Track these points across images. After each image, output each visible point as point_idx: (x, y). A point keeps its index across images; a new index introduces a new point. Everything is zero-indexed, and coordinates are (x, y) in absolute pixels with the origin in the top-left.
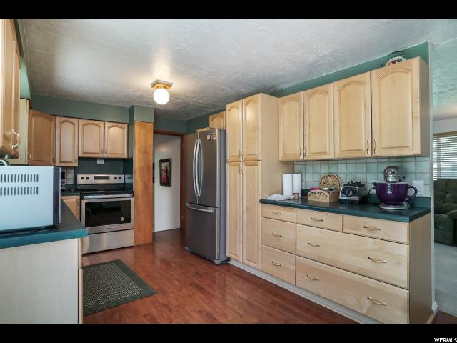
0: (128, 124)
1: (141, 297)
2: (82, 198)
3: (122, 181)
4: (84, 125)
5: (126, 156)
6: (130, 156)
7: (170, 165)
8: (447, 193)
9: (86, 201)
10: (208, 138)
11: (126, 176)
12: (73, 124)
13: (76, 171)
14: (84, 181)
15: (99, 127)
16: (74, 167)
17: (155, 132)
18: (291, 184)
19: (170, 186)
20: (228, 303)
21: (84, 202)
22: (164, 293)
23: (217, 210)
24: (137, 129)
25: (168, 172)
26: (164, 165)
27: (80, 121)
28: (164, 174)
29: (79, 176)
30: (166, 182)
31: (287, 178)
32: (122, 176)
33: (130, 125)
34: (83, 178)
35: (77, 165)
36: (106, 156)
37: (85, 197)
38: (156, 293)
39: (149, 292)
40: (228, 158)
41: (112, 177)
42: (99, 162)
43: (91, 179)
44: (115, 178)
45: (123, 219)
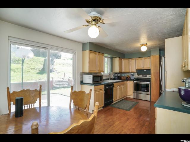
4: (137, 60)
12: (134, 60)
15: (142, 59)
24: (152, 58)
34: (138, 76)
35: (135, 72)
36: (144, 69)
41: (148, 76)
42: (144, 71)
43: (141, 76)
44: (149, 76)
45: (146, 90)
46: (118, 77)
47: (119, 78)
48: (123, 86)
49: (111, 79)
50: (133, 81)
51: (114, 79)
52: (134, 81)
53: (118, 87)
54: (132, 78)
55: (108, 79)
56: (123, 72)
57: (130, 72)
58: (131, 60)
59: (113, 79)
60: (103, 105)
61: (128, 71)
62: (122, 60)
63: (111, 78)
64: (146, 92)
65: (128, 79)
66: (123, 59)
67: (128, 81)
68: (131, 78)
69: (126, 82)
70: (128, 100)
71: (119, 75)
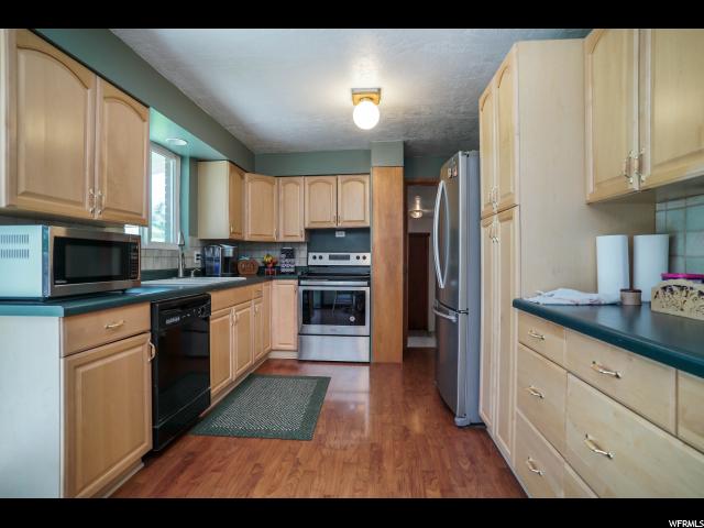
2: (299, 284)
3: (367, 262)
4: (311, 184)
5: (368, 224)
9: (304, 288)
10: (449, 173)
14: (316, 262)
15: (330, 183)
21: (300, 289)
23: (461, 315)
24: (376, 180)
27: (307, 179)
29: (312, 255)
32: (367, 255)
34: (315, 258)
35: (303, 240)
36: (339, 226)
37: (302, 283)
40: (483, 209)
41: (353, 256)
42: (338, 235)
43: (325, 260)
44: (358, 258)
45: (352, 319)
46: (226, 260)
47: (230, 267)
48: (253, 308)
49: (187, 273)
50: (296, 282)
51: (202, 273)
52: (300, 279)
53: (234, 315)
54: (286, 266)
55: (173, 274)
56: (246, 239)
57: (282, 239)
58: (284, 184)
59: (198, 274)
60: (146, 445)
61: (268, 233)
62: (242, 177)
63: (188, 266)
64: (355, 323)
65: (269, 272)
66: (247, 175)
67: (274, 282)
68: (283, 270)
69: (263, 287)
70: (275, 373)
71: (229, 251)
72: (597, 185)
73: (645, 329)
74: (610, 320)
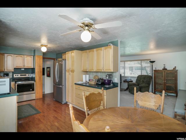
0: (33, 56)
1: (36, 114)
2: (16, 83)
3: (31, 76)
4: (16, 57)
5: (33, 68)
6: (34, 67)
7: (50, 69)
8: (141, 79)
9: (17, 84)
10: (60, 63)
11: (33, 74)
12: (12, 56)
13: (13, 73)
14: (17, 77)
15: (22, 57)
16: (13, 72)
17: (44, 58)
18: (85, 78)
19: (50, 77)
20: (63, 114)
21: (16, 84)
22: (43, 112)
23: (63, 86)
24: (36, 58)
25: (49, 72)
26: (48, 69)
27: (15, 55)
28: (48, 73)
29: (14, 75)
30: (49, 76)
31: (84, 76)
32: (31, 74)
33: (34, 56)
34: (16, 75)
35: (13, 71)
36: (25, 68)
37: (17, 82)
38: (41, 113)
39: (38, 113)
40: (66, 69)
43: (19, 76)
44: (29, 75)
45: (31, 90)
64: (32, 91)
72: (83, 69)
73: (88, 85)
74: (85, 84)
